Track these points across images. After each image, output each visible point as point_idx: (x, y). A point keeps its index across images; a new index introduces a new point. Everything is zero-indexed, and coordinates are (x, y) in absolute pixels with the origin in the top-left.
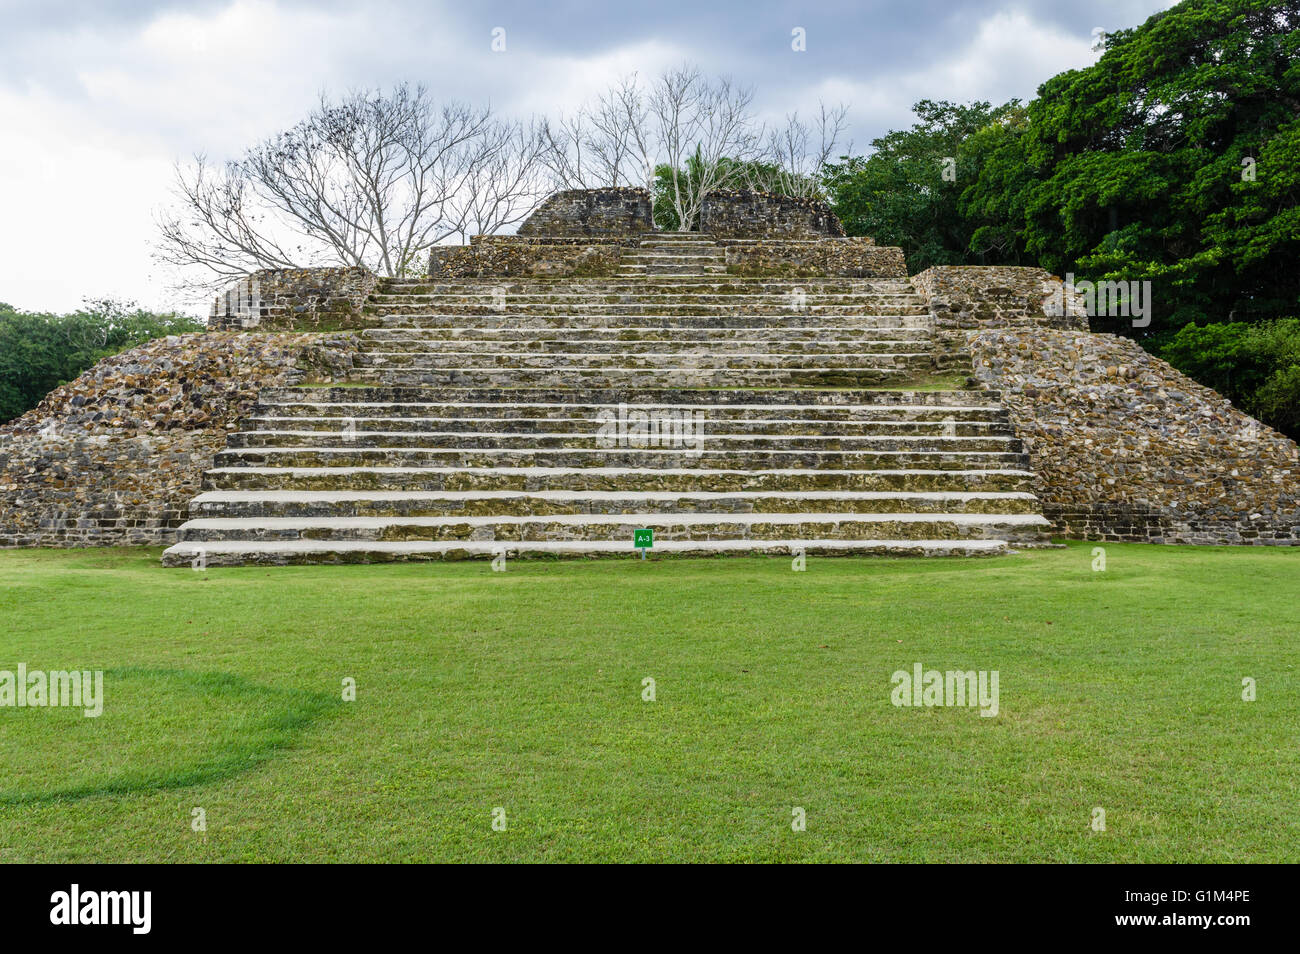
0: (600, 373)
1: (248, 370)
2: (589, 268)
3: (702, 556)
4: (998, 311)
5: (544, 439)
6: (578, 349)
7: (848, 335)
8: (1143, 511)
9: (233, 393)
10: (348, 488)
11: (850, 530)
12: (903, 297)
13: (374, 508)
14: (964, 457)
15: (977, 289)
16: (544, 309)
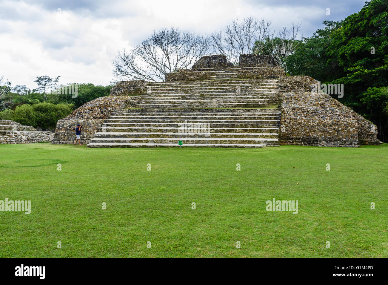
0: (192, 105)
1: (114, 105)
2: (203, 77)
3: (196, 147)
4: (296, 87)
5: (170, 121)
6: (189, 99)
7: (255, 94)
8: (315, 138)
9: (110, 111)
10: (126, 132)
11: (231, 142)
12: (274, 84)
13: (130, 136)
14: (264, 125)
15: (291, 82)
16: (184, 89)
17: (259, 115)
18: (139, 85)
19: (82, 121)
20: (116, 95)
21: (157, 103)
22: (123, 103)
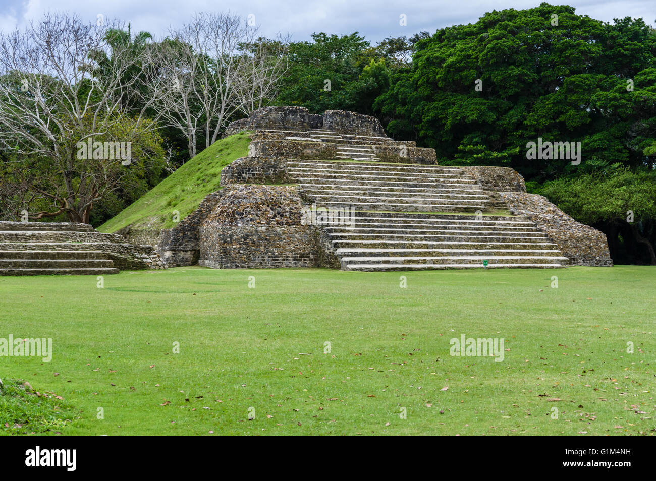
0: (394, 206)
2: (325, 153)
4: (500, 184)
5: (420, 232)
6: (380, 195)
7: (460, 192)
11: (522, 261)
13: (395, 254)
14: (536, 239)
15: (493, 175)
17: (514, 226)
18: (282, 166)
19: (264, 229)
20: (245, 181)
21: (339, 200)
22: (298, 198)
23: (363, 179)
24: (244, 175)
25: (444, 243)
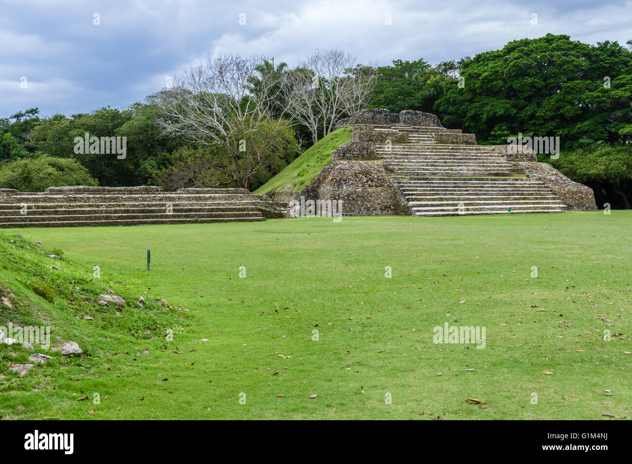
2: (401, 139)
4: (519, 157)
5: (465, 190)
6: (438, 166)
7: (492, 163)
8: (568, 204)
10: (438, 201)
11: (535, 208)
12: (494, 152)
13: (447, 205)
14: (544, 193)
17: (529, 185)
18: (372, 148)
19: (360, 190)
20: (347, 158)
21: (410, 169)
22: (383, 169)
23: (426, 155)
24: (347, 155)
25: (481, 197)
